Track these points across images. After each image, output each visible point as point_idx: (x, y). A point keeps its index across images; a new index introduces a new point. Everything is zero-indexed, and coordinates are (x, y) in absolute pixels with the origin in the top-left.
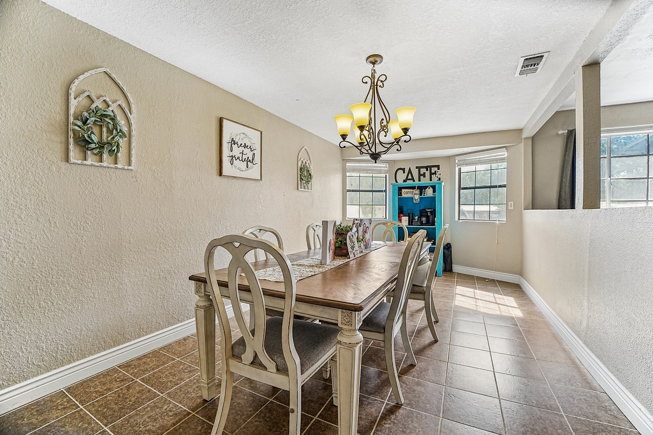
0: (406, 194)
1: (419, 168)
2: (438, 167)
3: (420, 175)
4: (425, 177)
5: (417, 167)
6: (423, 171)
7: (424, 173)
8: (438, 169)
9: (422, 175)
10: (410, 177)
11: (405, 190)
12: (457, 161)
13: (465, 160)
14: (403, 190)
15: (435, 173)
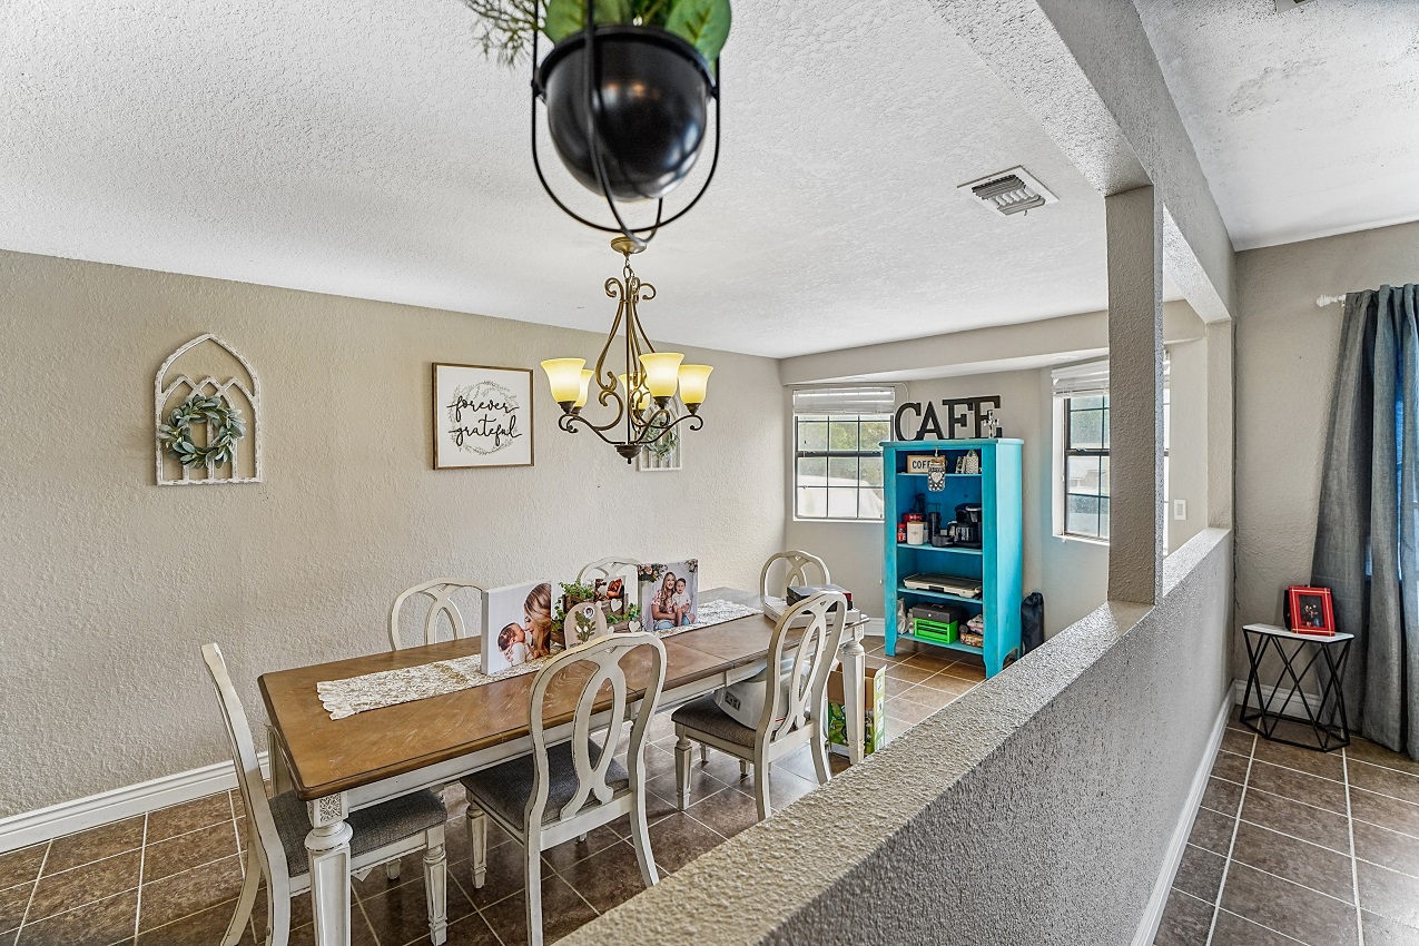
0: (916, 467)
1: (950, 404)
2: (996, 401)
3: (952, 421)
4: (964, 425)
5: (945, 402)
6: (960, 410)
7: (964, 416)
8: (997, 406)
9: (958, 421)
10: (930, 426)
11: (917, 459)
12: (1055, 381)
13: (1073, 379)
14: (911, 459)
15: (986, 418)
